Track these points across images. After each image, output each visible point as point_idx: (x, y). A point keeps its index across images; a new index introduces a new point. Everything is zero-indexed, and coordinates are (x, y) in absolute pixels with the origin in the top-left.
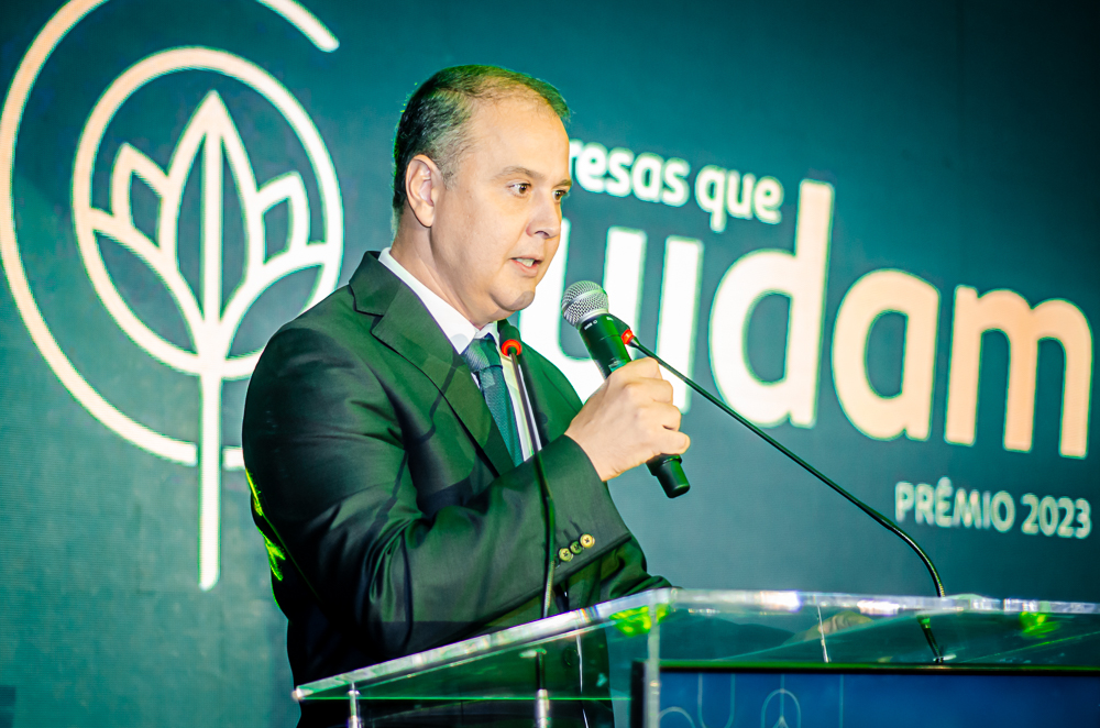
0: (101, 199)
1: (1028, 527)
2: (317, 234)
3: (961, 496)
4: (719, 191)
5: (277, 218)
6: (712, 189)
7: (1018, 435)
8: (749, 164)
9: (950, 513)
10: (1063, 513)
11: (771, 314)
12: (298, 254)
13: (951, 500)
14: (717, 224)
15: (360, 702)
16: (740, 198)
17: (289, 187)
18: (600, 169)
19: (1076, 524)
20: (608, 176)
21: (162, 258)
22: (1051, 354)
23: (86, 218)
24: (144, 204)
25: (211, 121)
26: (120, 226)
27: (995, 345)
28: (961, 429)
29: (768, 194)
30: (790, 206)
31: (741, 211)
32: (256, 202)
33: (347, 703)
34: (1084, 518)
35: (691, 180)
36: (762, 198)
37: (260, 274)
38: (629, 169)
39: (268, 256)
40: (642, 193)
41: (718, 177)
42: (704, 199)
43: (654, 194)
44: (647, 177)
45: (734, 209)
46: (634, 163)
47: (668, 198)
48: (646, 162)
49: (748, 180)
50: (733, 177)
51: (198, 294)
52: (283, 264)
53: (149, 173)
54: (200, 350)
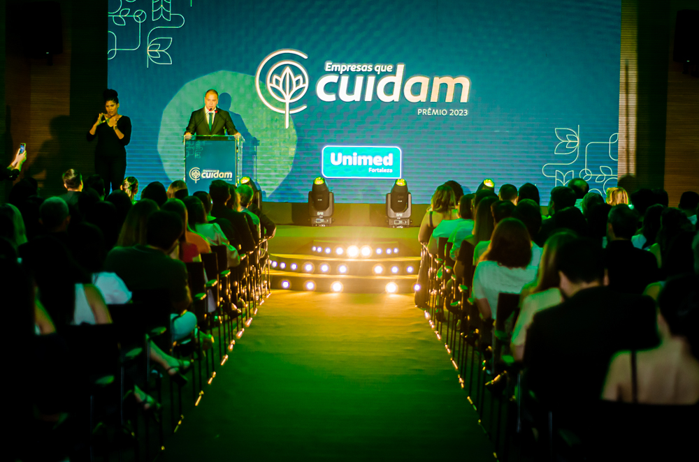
0: (271, 82)
2: (304, 83)
3: (434, 110)
5: (298, 82)
6: (378, 68)
7: (449, 100)
8: (386, 62)
10: (460, 112)
11: (391, 84)
12: (301, 85)
13: (431, 111)
14: (379, 73)
16: (384, 69)
17: (300, 77)
19: (464, 113)
20: (356, 69)
21: (280, 88)
23: (269, 85)
24: (277, 82)
25: (288, 70)
26: (274, 85)
30: (395, 69)
32: (294, 80)
34: (466, 112)
35: (373, 67)
36: (389, 68)
37: (295, 89)
39: (296, 86)
40: (363, 70)
41: (379, 66)
42: (376, 70)
43: (365, 70)
44: (364, 68)
45: (382, 70)
46: (361, 66)
47: (368, 70)
48: (364, 66)
49: (385, 66)
50: (382, 66)
51: (285, 92)
52: (299, 87)
53: (278, 78)
54: (286, 99)
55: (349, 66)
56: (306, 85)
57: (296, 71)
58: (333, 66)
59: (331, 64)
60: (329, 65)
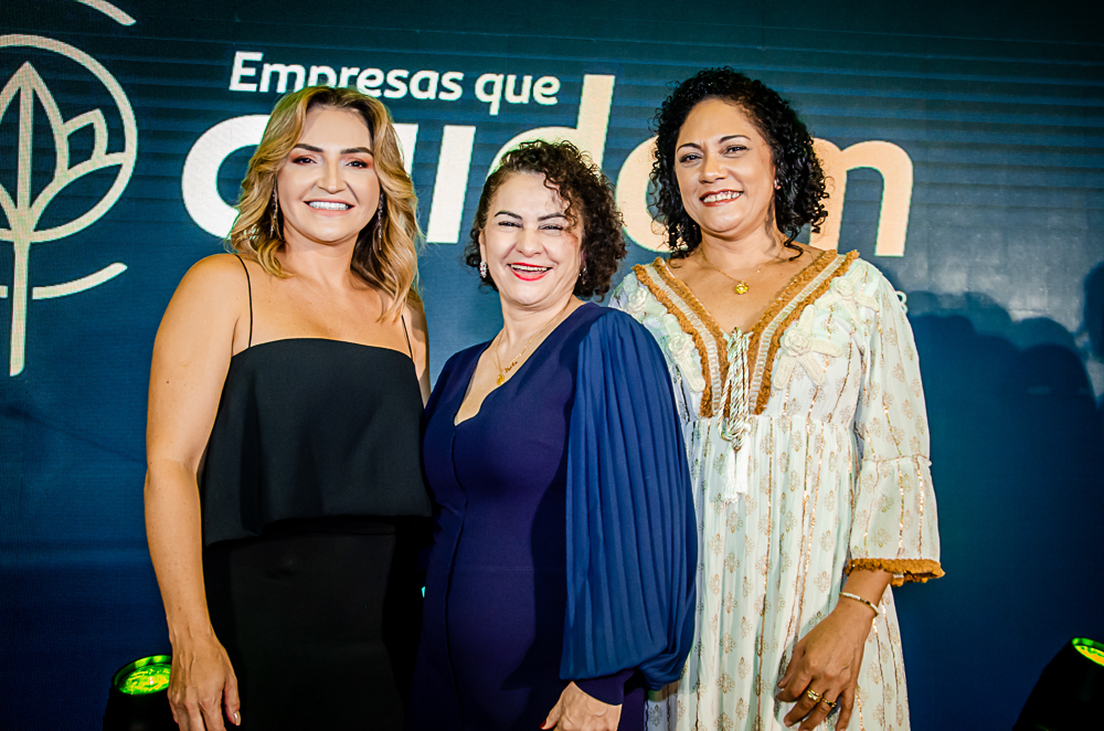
2: (116, 143)
4: (497, 89)
6: (489, 88)
12: (100, 159)
14: (494, 111)
16: (518, 92)
17: (95, 118)
18: (379, 81)
20: (385, 86)
29: (547, 86)
30: (571, 95)
31: (519, 100)
32: (62, 130)
35: (469, 85)
36: (545, 90)
37: (65, 175)
38: (407, 81)
39: (73, 163)
40: (418, 94)
41: (498, 79)
42: (481, 95)
43: (431, 94)
44: (424, 85)
45: (511, 98)
46: (411, 76)
47: (444, 96)
48: (421, 75)
49: (528, 79)
50: (512, 79)
51: (13, 192)
52: (86, 168)
54: (12, 224)
55: (348, 71)
56: (127, 159)
57: (75, 91)
58: (268, 69)
59: (258, 56)
60: (247, 64)
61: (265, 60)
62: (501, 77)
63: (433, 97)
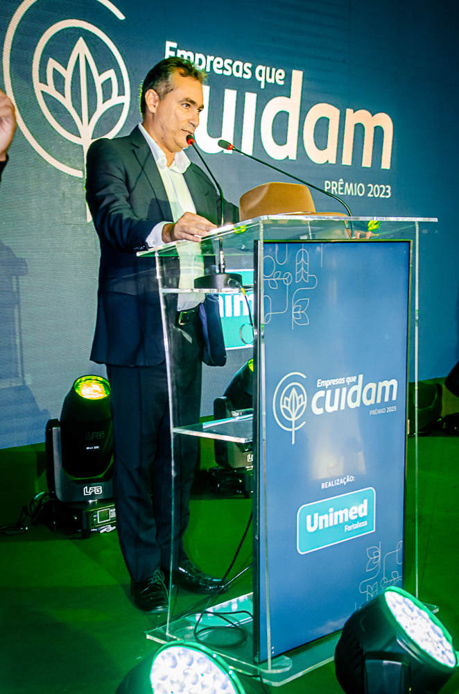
0: (43, 80)
1: (369, 195)
2: (121, 92)
3: (347, 184)
4: (263, 74)
5: (107, 87)
6: (260, 73)
7: (367, 162)
9: (342, 191)
10: (381, 189)
11: (281, 120)
12: (115, 100)
13: (343, 186)
14: (263, 86)
15: (159, 257)
16: (270, 77)
17: (111, 74)
18: (221, 66)
19: (386, 194)
20: (223, 68)
21: (67, 102)
22: (379, 131)
23: (38, 87)
25: (81, 49)
26: (51, 89)
27: (359, 128)
28: (347, 160)
29: (280, 74)
30: (288, 78)
31: (271, 81)
32: (99, 80)
33: (155, 257)
34: (388, 191)
36: (278, 76)
37: (102, 108)
38: (231, 66)
39: (104, 100)
40: (236, 75)
41: (263, 68)
42: (258, 77)
43: (240, 74)
44: (238, 69)
45: (269, 81)
46: (233, 63)
47: (245, 76)
48: (237, 63)
49: (274, 70)
50: (268, 69)
51: (80, 115)
52: (110, 104)
53: (60, 69)
54: (81, 136)
55: (210, 58)
56: (126, 99)
59: (174, 45)
60: (171, 49)
61: (179, 48)
62: (265, 67)
63: (241, 76)
